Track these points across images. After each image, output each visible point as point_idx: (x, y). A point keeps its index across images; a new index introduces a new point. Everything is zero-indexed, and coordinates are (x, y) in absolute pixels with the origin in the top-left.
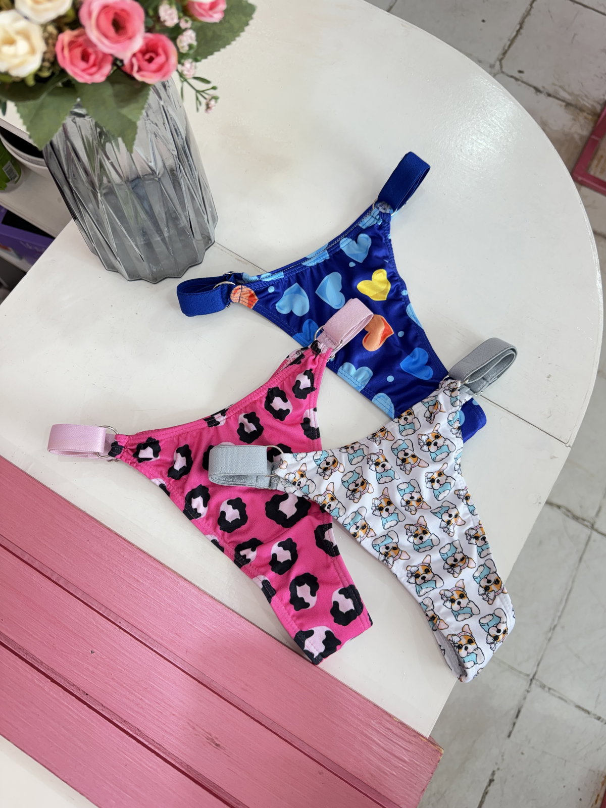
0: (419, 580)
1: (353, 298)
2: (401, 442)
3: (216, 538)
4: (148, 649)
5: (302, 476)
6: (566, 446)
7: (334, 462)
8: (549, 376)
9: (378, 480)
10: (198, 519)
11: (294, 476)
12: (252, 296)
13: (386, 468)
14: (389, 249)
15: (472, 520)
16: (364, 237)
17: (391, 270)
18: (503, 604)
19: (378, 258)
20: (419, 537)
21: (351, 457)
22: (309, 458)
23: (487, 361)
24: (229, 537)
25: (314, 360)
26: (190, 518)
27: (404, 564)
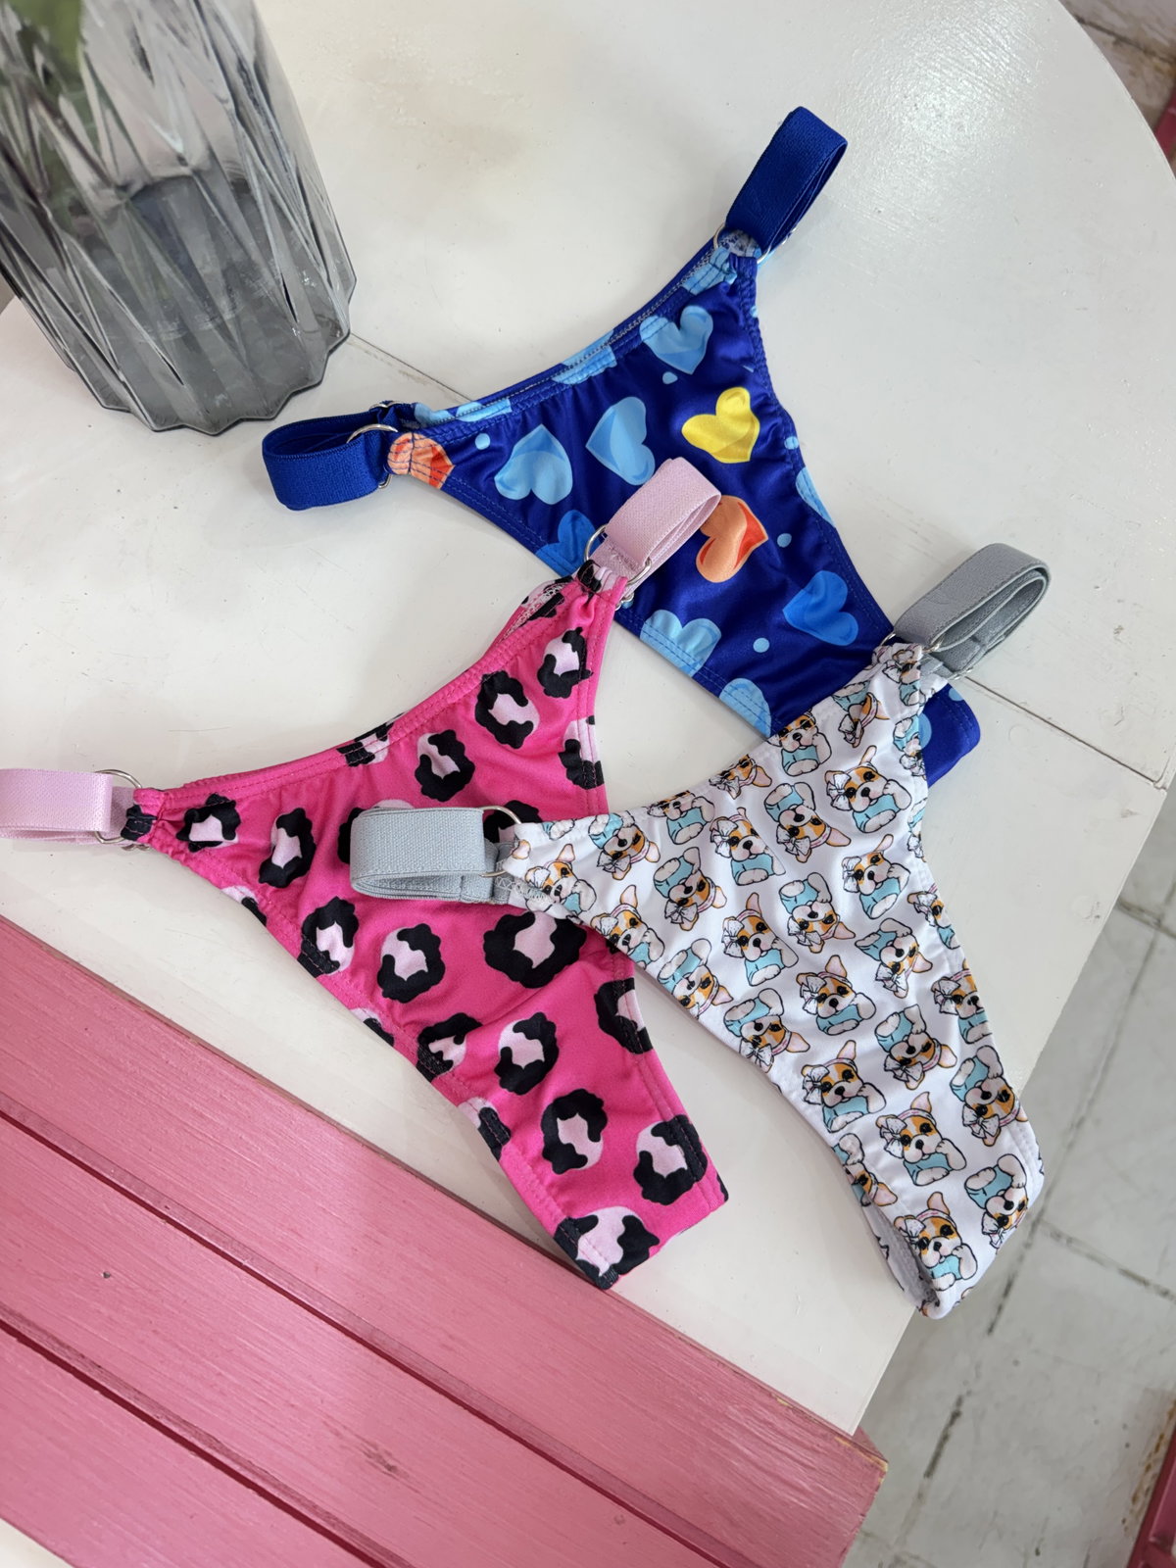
0: (830, 1097)
1: (673, 458)
2: (787, 790)
3: (375, 1016)
4: (231, 1265)
5: (564, 872)
6: (1157, 788)
7: (637, 839)
8: (1119, 630)
9: (737, 876)
10: (333, 973)
11: (545, 873)
12: (438, 458)
13: (753, 850)
14: (753, 341)
15: (948, 959)
16: (697, 314)
17: (760, 390)
18: (1018, 1144)
19: (728, 361)
20: (828, 1000)
21: (674, 826)
22: (580, 832)
23: (983, 598)
24: (404, 1013)
25: (586, 606)
26: (315, 973)
27: (797, 1061)
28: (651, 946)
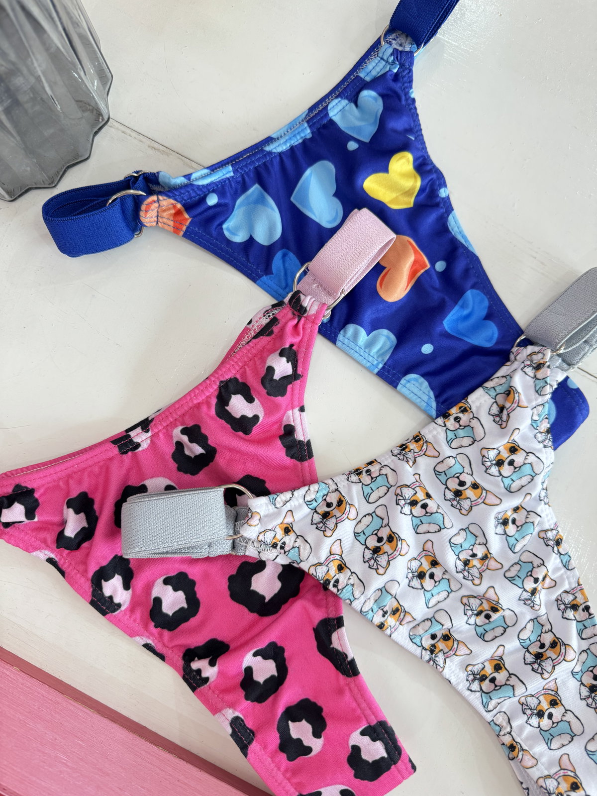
0: (486, 685)
1: (360, 209)
2: (451, 461)
3: (150, 642)
5: (287, 531)
7: (340, 503)
9: (416, 528)
10: (116, 613)
11: (273, 533)
12: (178, 213)
13: (428, 510)
14: (413, 115)
15: (568, 578)
16: (370, 96)
17: (420, 154)
19: (396, 132)
20: (483, 614)
21: (367, 490)
22: (297, 500)
24: (171, 639)
25: (296, 326)
26: (104, 613)
27: (461, 663)
28: (355, 587)
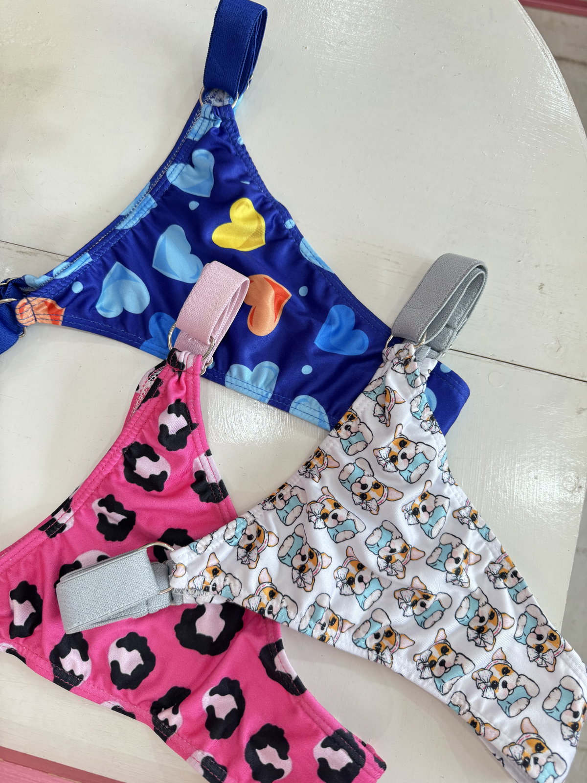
0: (437, 670)
1: (210, 262)
2: (351, 468)
3: (117, 704)
5: (215, 572)
7: (259, 532)
8: (541, 286)
9: (334, 539)
10: (80, 685)
11: (201, 579)
12: (51, 307)
13: (339, 519)
14: (245, 161)
15: (491, 549)
16: (202, 155)
17: (257, 195)
18: (570, 666)
19: (231, 181)
20: (419, 603)
21: (282, 514)
22: (218, 541)
23: (445, 299)
24: (136, 696)
25: (178, 382)
26: (68, 688)
27: (408, 654)
28: (289, 608)
